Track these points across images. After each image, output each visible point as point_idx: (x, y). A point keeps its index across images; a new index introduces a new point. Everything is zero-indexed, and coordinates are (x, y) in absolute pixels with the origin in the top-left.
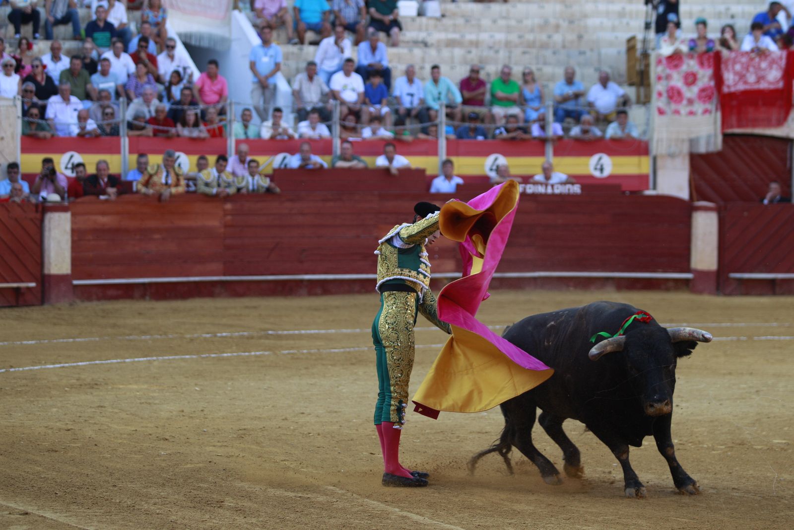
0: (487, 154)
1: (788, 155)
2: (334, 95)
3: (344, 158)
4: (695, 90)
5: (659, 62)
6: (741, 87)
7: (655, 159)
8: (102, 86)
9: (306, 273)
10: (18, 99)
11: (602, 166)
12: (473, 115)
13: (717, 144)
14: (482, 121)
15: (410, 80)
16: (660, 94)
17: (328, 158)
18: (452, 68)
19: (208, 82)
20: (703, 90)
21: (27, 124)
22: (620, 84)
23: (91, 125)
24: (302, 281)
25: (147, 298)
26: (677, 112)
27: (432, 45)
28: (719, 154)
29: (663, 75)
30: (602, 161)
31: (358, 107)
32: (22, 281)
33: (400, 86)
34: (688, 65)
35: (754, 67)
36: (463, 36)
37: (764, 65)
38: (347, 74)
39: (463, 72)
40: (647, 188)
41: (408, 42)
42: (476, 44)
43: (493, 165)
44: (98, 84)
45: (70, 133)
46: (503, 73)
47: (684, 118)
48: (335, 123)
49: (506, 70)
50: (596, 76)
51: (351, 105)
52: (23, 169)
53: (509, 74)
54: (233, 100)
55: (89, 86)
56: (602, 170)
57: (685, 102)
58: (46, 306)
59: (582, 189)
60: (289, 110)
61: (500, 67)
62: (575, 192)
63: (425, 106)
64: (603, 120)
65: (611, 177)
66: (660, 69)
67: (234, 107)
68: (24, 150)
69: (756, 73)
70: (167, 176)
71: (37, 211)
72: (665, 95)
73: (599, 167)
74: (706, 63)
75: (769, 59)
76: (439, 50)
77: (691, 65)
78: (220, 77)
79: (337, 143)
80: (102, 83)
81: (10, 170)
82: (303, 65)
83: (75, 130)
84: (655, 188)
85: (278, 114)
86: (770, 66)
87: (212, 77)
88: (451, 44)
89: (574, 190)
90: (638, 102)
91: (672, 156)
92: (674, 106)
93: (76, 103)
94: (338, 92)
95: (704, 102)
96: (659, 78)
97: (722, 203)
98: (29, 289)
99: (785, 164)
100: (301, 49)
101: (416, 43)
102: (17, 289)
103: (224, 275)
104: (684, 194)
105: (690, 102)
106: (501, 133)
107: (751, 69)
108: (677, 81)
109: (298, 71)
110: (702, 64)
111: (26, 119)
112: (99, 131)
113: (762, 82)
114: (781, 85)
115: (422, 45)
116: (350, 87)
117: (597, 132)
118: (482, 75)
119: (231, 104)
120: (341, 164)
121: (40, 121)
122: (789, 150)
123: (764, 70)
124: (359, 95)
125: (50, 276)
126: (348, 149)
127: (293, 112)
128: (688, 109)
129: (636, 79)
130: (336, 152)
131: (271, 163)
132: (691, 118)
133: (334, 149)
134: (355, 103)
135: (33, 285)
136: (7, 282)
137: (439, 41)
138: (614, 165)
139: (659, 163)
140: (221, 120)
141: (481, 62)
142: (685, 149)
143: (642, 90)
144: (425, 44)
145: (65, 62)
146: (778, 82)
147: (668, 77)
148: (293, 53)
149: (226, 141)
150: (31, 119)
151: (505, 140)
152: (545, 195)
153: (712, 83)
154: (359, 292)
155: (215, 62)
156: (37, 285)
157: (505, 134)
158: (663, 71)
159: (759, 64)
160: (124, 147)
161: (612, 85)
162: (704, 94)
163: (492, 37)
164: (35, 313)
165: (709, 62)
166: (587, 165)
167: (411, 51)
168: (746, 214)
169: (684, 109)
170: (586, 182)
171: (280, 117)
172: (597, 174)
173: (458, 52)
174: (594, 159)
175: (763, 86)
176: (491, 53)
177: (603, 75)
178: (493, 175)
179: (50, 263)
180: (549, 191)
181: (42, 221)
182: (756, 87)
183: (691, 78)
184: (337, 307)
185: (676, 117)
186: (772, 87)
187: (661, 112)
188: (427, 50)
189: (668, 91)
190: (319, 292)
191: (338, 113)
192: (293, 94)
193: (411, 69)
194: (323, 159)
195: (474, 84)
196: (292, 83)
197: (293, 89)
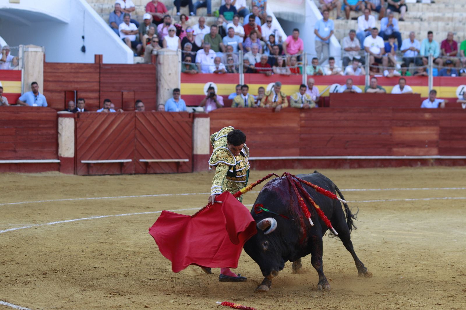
0: (458, 85)
3: (372, 87)
8: (229, 43)
9: (349, 155)
10: (179, 51)
12: (448, 62)
14: (455, 65)
15: (412, 41)
17: (363, 87)
18: (438, 34)
19: (293, 41)
21: (184, 66)
23: (222, 67)
24: (346, 160)
25: (254, 169)
27: (425, 20)
31: (380, 56)
32: (181, 158)
33: (406, 44)
36: (444, 15)
38: (374, 37)
39: (443, 36)
41: (411, 18)
42: (452, 19)
43: (461, 92)
44: (227, 43)
45: (209, 71)
48: (367, 66)
51: (376, 56)
52: (182, 92)
54: (306, 52)
55: (221, 44)
58: (195, 173)
60: (340, 58)
67: (306, 56)
68: (183, 81)
70: (276, 97)
71: (190, 117)
76: (429, 23)
78: (299, 38)
79: (368, 78)
80: (230, 42)
81: (175, 92)
82: (348, 32)
83: (213, 69)
85: (332, 61)
87: (295, 38)
88: (436, 19)
93: (212, 54)
94: (369, 48)
98: (184, 162)
100: (347, 22)
101: (415, 18)
102: (178, 163)
103: (300, 155)
106: (464, 72)
109: (345, 35)
111: (184, 62)
112: (226, 70)
115: (419, 20)
116: (376, 44)
118: (455, 38)
119: (305, 54)
120: (370, 90)
121: (192, 64)
124: (381, 49)
125: (197, 155)
126: (375, 82)
130: (367, 83)
131: (328, 89)
133: (366, 82)
134: (379, 55)
135: (187, 160)
136: (172, 158)
137: (429, 18)
140: (299, 64)
141: (454, 30)
144: (421, 20)
145: (207, 30)
148: (342, 25)
149: (301, 76)
150: (187, 63)
154: (380, 167)
155: (297, 30)
156: (189, 160)
160: (242, 79)
163: (461, 15)
164: (188, 177)
167: (412, 23)
171: (333, 63)
173: (441, 24)
176: (461, 25)
178: (461, 97)
179: (197, 148)
181: (193, 122)
184: (367, 175)
188: (422, 23)
190: (356, 166)
191: (369, 61)
192: (342, 49)
193: (413, 34)
194: (360, 88)
195: (451, 43)
196: (341, 42)
197: (342, 46)
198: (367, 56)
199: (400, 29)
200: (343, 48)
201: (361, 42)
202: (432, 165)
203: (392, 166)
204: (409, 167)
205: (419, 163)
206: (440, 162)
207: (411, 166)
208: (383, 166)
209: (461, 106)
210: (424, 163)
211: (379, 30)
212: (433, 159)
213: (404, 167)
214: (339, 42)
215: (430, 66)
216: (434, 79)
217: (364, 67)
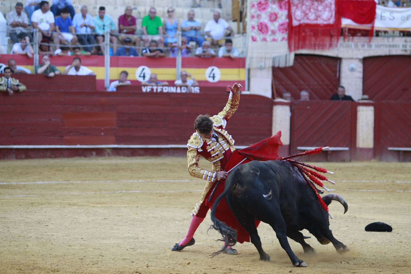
0: (137, 66)
1: (338, 69)
2: (33, 25)
4: (276, 24)
5: (253, 6)
6: (306, 21)
7: (249, 70)
9: (15, 144)
11: (214, 74)
12: (127, 40)
13: (291, 61)
14: (135, 44)
15: (84, 16)
16: (253, 28)
17: (32, 68)
18: (115, 8)
20: (282, 25)
22: (227, 20)
24: (11, 149)
26: (265, 40)
28: (292, 68)
29: (255, 15)
30: (214, 72)
33: (78, 20)
34: (272, 8)
35: (314, 9)
37: (320, 8)
39: (121, 11)
40: (244, 90)
43: (141, 73)
46: (151, 12)
47: (270, 44)
48: (36, 43)
49: (153, 10)
50: (212, 15)
51: (45, 33)
53: (155, 13)
56: (214, 77)
57: (270, 33)
59: (200, 90)
61: (148, 9)
62: (196, 92)
63: (94, 33)
64: (215, 44)
65: (220, 82)
66: (253, 10)
69: (315, 13)
72: (256, 28)
73: (212, 75)
74: (283, 7)
75: (324, 4)
77: (274, 8)
79: (37, 57)
82: (14, 4)
84: (249, 90)
86: (324, 9)
89: (195, 91)
90: (239, 33)
91: (261, 68)
92: (262, 36)
94: (37, 24)
95: (283, 33)
96: (253, 17)
97: (293, 100)
99: (336, 75)
104: (268, 94)
105: (273, 32)
106: (146, 52)
107: (312, 10)
108: (265, 19)
110: (281, 7)
113: (319, 19)
114: (332, 21)
116: (45, 20)
117: (212, 52)
118: (134, 14)
122: (338, 66)
123: (320, 11)
124: (50, 24)
127: (7, 36)
128: (272, 38)
129: (238, 17)
130: (36, 63)
132: (274, 43)
133: (35, 62)
134: (48, 31)
138: (222, 74)
139: (252, 73)
141: (134, 4)
142: (269, 64)
143: (241, 24)
146: (329, 19)
147: (259, 16)
151: (149, 57)
152: (176, 94)
153: (287, 21)
154: (50, 157)
157: (149, 53)
158: (255, 12)
159: (317, 7)
161: (222, 21)
162: (282, 27)
165: (286, 7)
166: (204, 74)
168: (309, 107)
169: (269, 37)
170: (203, 85)
172: (211, 80)
174: (209, 70)
175: (320, 22)
177: (216, 14)
178: (141, 79)
180: (179, 91)
182: (315, 22)
183: (274, 17)
184: (34, 167)
185: (264, 42)
186: (325, 23)
187: (254, 39)
189: (258, 26)
190: (23, 157)
191: (38, 38)
192: (7, 24)
193: (85, 9)
194: (27, 68)
195: (129, 19)
196: (7, 17)
197: (7, 21)
198: (36, 32)
199: (74, 3)
200: (9, 23)
201: (29, 16)
202: (109, 155)
203: (64, 157)
204: (83, 158)
205: (94, 153)
206: (117, 152)
207: (85, 156)
208: (53, 156)
209: (141, 89)
210: (100, 152)
211: (51, 4)
212: (109, 148)
213: (77, 158)
214: (5, 16)
215: (107, 44)
216: (111, 59)
217: (32, 45)
